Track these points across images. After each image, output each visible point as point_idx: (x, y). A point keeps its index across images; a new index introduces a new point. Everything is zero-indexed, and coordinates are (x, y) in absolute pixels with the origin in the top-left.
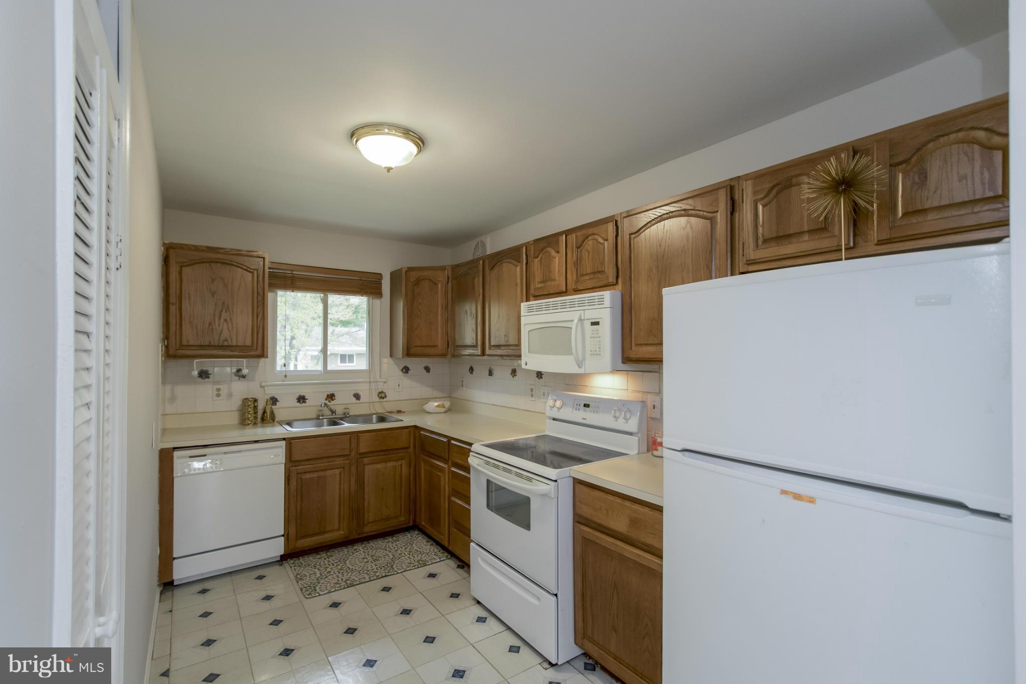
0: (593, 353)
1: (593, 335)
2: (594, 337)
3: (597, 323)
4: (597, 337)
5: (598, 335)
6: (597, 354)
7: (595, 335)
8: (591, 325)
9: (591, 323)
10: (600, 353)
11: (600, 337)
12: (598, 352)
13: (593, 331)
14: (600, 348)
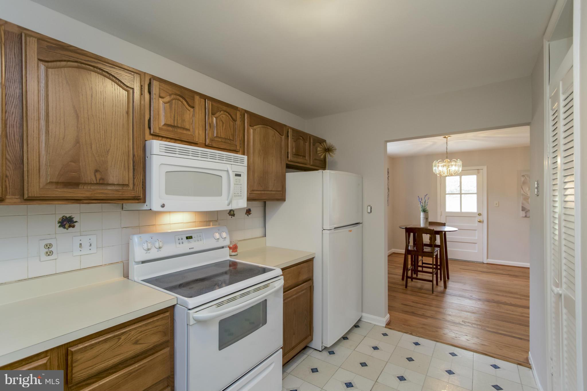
0: (236, 195)
1: (236, 183)
2: (237, 184)
3: (240, 175)
4: (239, 184)
5: (240, 183)
6: (239, 196)
7: (238, 183)
8: (235, 176)
9: (236, 174)
10: (241, 195)
11: (241, 184)
12: (239, 194)
13: (236, 180)
14: (241, 191)
